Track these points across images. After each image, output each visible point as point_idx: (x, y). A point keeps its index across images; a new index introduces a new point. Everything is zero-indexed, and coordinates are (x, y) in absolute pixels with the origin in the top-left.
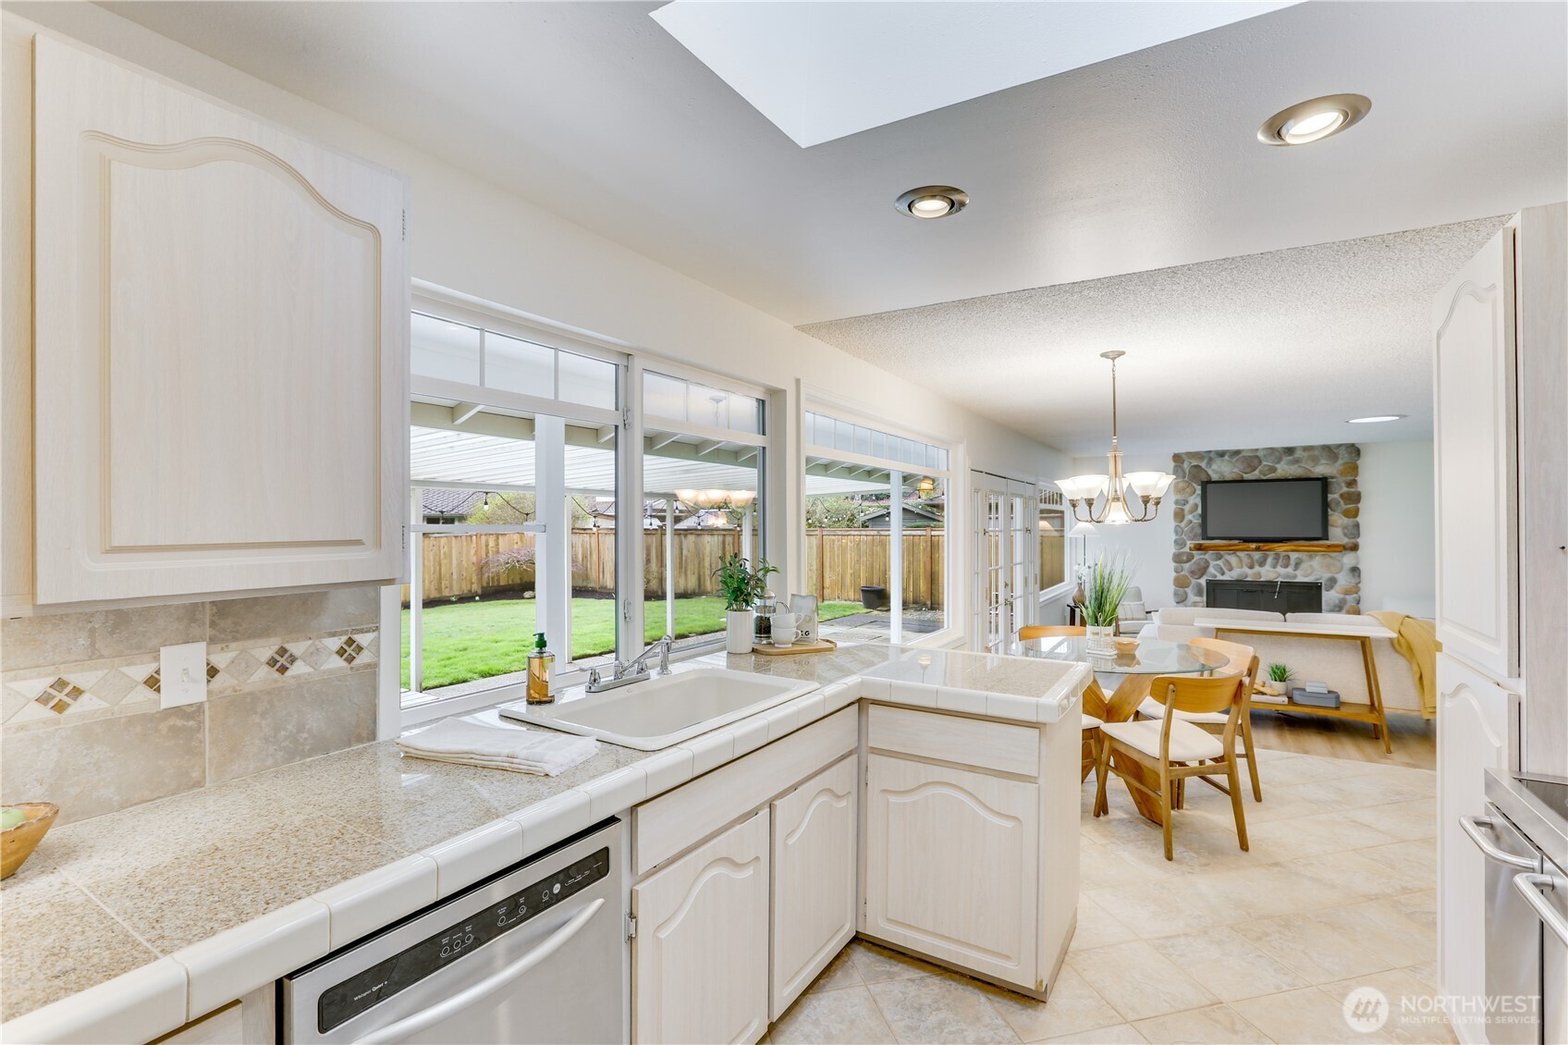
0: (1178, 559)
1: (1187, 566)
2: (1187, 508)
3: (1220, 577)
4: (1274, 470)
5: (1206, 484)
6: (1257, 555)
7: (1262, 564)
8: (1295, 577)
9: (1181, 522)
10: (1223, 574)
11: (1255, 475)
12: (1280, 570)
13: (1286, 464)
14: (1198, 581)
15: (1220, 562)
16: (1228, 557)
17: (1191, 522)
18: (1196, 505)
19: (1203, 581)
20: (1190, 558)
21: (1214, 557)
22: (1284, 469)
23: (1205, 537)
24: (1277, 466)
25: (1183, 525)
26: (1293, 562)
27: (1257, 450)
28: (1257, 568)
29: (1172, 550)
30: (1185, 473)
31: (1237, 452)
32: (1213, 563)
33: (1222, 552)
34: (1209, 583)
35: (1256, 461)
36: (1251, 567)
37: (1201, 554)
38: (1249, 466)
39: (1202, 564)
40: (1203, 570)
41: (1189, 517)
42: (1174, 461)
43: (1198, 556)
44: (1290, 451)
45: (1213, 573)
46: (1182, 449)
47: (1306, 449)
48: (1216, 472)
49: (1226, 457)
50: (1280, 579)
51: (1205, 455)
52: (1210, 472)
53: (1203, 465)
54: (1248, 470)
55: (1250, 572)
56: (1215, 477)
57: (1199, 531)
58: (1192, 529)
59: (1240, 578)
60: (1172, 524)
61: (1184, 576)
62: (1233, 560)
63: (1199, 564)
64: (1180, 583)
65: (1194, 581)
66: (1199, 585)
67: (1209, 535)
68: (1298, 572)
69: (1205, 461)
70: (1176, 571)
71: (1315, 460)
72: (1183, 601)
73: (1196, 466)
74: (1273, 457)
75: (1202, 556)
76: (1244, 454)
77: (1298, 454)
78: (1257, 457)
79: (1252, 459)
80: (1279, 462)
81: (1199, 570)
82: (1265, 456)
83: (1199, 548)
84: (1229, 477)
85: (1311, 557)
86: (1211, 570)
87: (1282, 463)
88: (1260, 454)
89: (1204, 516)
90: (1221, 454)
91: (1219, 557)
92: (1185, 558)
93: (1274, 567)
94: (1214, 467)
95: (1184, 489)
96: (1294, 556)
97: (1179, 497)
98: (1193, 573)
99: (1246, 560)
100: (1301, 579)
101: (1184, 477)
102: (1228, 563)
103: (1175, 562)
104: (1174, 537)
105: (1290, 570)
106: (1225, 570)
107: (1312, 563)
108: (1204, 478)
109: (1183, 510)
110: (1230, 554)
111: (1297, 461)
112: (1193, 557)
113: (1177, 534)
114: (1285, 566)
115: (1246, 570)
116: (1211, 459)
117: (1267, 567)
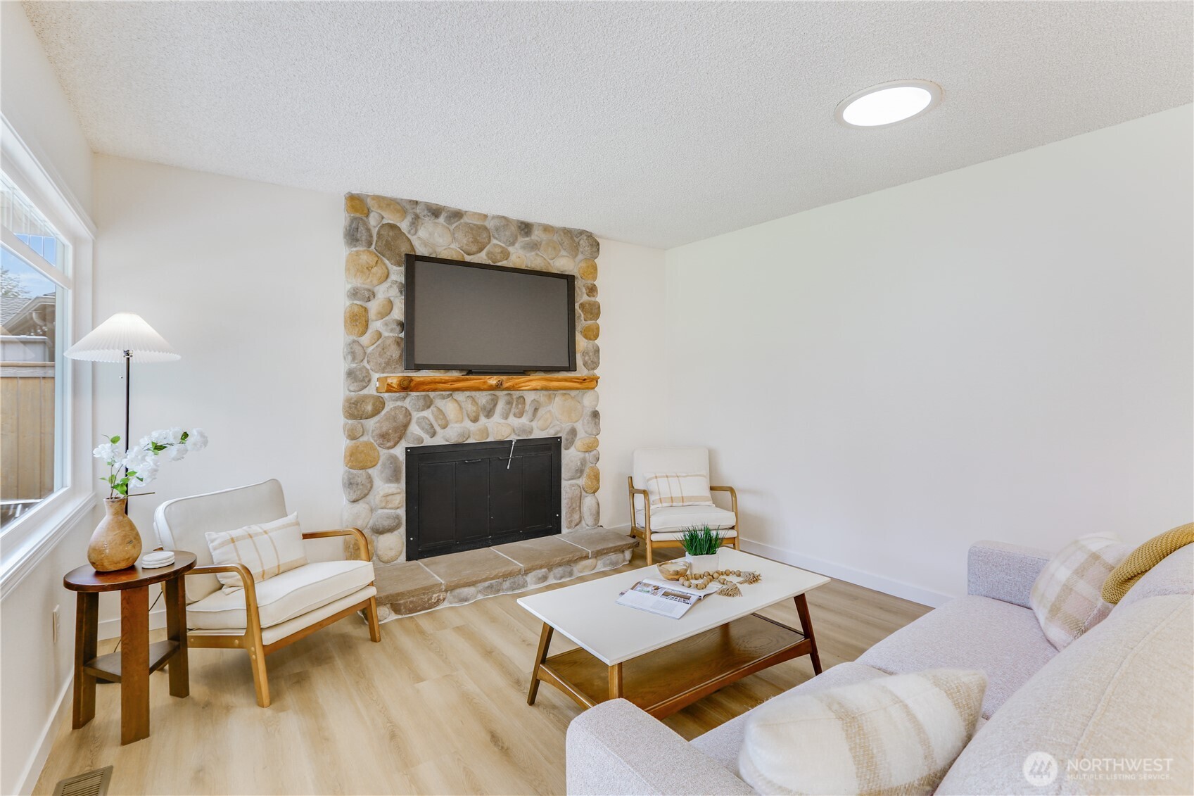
0: (355, 410)
1: (371, 424)
2: (374, 306)
3: (428, 441)
4: (506, 255)
5: (412, 262)
7: (489, 413)
8: (532, 430)
9: (363, 333)
10: (432, 434)
11: (481, 258)
12: (513, 421)
13: (523, 248)
14: (392, 451)
15: (427, 413)
16: (440, 403)
17: (380, 335)
18: (390, 304)
19: (399, 452)
20: (379, 406)
21: (421, 403)
22: (519, 257)
23: (412, 365)
24: (511, 249)
25: (365, 340)
26: (528, 407)
27: (486, 216)
28: (483, 420)
29: (338, 391)
30: (371, 236)
31: (457, 215)
32: (416, 415)
33: (432, 394)
34: (412, 454)
35: (485, 235)
36: (475, 420)
37: (397, 399)
38: (475, 241)
39: (401, 417)
40: (402, 430)
41: (377, 325)
42: (350, 210)
43: (392, 403)
44: (526, 228)
45: (418, 435)
46: (369, 186)
47: (547, 229)
48: (425, 244)
49: (441, 220)
50: (514, 438)
51: (408, 207)
52: (416, 243)
53: (404, 226)
54: (474, 249)
55: (473, 427)
56: (421, 250)
57: (395, 352)
58: (386, 348)
59: (460, 441)
61: (367, 444)
63: (395, 418)
64: (359, 460)
65: (384, 453)
66: (394, 459)
67: (419, 361)
68: (534, 424)
69: (409, 219)
70: (352, 437)
72: (366, 495)
73: (390, 225)
74: (505, 233)
75: (399, 403)
76: (465, 219)
77: (537, 235)
78: (485, 228)
79: (480, 231)
80: (513, 244)
81: (395, 430)
82: (497, 229)
83: (406, 387)
84: (444, 255)
85: (550, 398)
86: (414, 429)
87: (517, 245)
88: (490, 224)
89: (408, 325)
90: (435, 212)
91: (428, 404)
92: (369, 408)
93: (506, 416)
94: (422, 233)
95: (369, 268)
97: (358, 282)
98: (384, 436)
99: (469, 407)
100: (538, 434)
101: (370, 244)
102: (441, 413)
103: (351, 416)
104: (342, 366)
105: (524, 420)
106: (437, 428)
107: (550, 408)
108: (404, 249)
109: (366, 310)
110: (444, 398)
111: (534, 246)
112: (382, 404)
113: (354, 359)
114: (520, 415)
115: (468, 424)
116: (417, 217)
117: (497, 417)
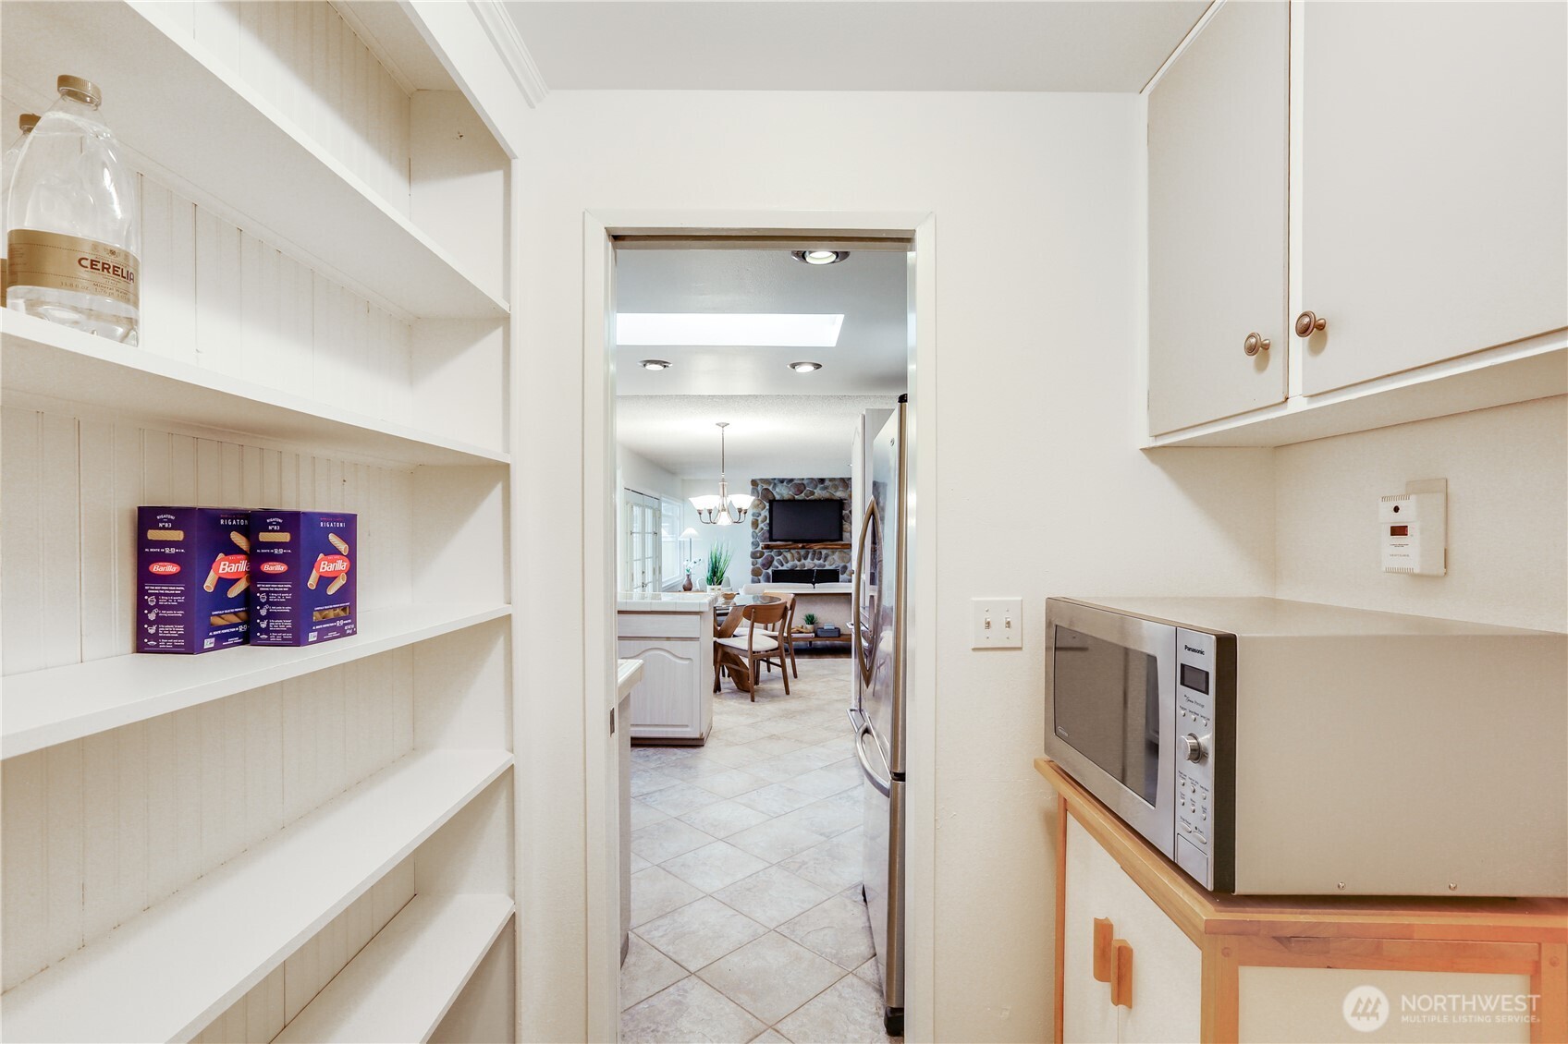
0: (754, 555)
1: (760, 560)
2: (760, 519)
3: (780, 568)
4: (813, 493)
5: (772, 502)
6: (802, 552)
7: (805, 558)
8: (825, 566)
9: (756, 528)
10: (782, 565)
11: (802, 496)
12: (816, 562)
13: (820, 490)
14: (767, 569)
15: (780, 557)
16: (785, 554)
17: (762, 529)
18: (766, 517)
19: (770, 571)
20: (762, 554)
21: (777, 553)
22: (819, 493)
23: (771, 540)
24: (815, 491)
25: (757, 531)
26: (823, 556)
27: (803, 479)
28: (803, 561)
29: (750, 549)
30: (759, 494)
31: (791, 481)
32: (776, 558)
33: (782, 550)
34: (774, 572)
35: (803, 487)
36: (799, 560)
38: (798, 490)
39: (769, 560)
40: (770, 563)
41: (761, 525)
42: (752, 485)
43: (767, 553)
44: (822, 480)
45: (776, 566)
46: (757, 477)
47: (831, 480)
48: (778, 494)
49: (785, 484)
50: (816, 568)
51: (772, 481)
52: (775, 493)
53: (770, 488)
54: (798, 493)
55: (798, 563)
56: (778, 497)
57: (767, 535)
58: (763, 533)
59: (793, 568)
60: (750, 530)
61: (758, 566)
62: (789, 556)
63: (767, 560)
64: (756, 573)
65: (764, 571)
66: (767, 574)
67: (774, 538)
68: (826, 563)
69: (772, 485)
70: (753, 564)
71: (836, 488)
73: (766, 489)
74: (812, 485)
75: (770, 553)
76: (795, 482)
77: (827, 483)
78: (803, 484)
79: (800, 486)
80: (815, 488)
81: (767, 563)
82: (807, 484)
83: (767, 547)
84: (786, 497)
85: (833, 553)
86: (775, 563)
87: (818, 489)
88: (805, 482)
89: (771, 524)
90: (782, 481)
91: (780, 554)
92: (758, 555)
93: (813, 560)
94: (777, 490)
95: (758, 505)
96: (824, 552)
97: (755, 511)
98: (763, 565)
99: (796, 555)
100: (828, 568)
101: (759, 497)
102: (785, 558)
103: (753, 558)
104: (751, 540)
105: (821, 561)
106: (784, 563)
107: (834, 557)
108: (771, 498)
109: (757, 520)
110: (786, 551)
111: (826, 488)
112: (764, 553)
113: (754, 537)
114: (819, 559)
115: (796, 562)
116: (775, 484)
117: (809, 560)
